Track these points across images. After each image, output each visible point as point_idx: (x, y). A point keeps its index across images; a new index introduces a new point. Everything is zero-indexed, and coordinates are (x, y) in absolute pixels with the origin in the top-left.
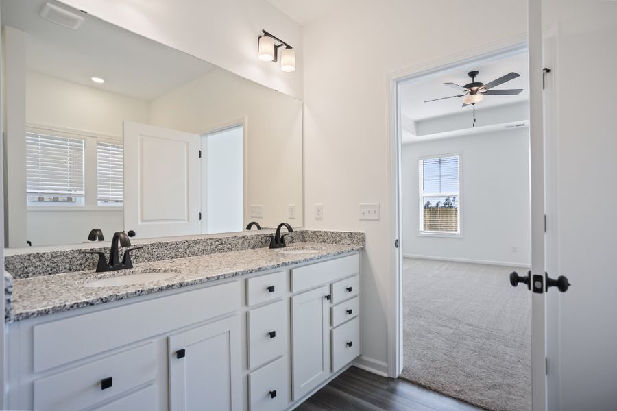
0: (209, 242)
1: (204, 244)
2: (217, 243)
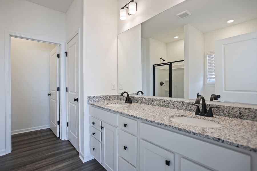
0: (161, 101)
1: (159, 102)
2: (165, 102)
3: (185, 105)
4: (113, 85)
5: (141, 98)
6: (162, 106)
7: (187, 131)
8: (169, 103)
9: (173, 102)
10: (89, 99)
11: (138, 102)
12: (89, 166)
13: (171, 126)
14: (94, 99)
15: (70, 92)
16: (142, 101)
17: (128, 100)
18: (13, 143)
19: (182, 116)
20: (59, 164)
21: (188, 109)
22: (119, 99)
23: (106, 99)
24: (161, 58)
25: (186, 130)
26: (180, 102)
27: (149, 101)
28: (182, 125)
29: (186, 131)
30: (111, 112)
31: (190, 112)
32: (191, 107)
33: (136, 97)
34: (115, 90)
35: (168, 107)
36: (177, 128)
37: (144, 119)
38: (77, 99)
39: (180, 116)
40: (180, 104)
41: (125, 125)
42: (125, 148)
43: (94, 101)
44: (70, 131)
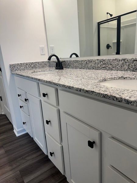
0: (97, 61)
2: (102, 63)
3: (128, 64)
4: (42, 49)
5: (73, 61)
7: (117, 99)
8: (106, 63)
9: (111, 61)
10: (11, 67)
11: (71, 67)
13: (93, 91)
14: (18, 67)
16: (75, 65)
17: (58, 65)
19: (120, 78)
21: (131, 69)
22: (51, 66)
23: (35, 67)
24: (107, 13)
25: (115, 97)
26: (121, 60)
27: (82, 64)
28: (112, 89)
29: (115, 99)
30: (30, 79)
31: (134, 72)
32: (135, 66)
33: (67, 61)
34: (45, 55)
35: (104, 69)
36: (102, 94)
37: (61, 85)
39: (117, 78)
40: (121, 63)
41: (44, 95)
42: (48, 122)
43: (18, 69)
44: (5, 106)
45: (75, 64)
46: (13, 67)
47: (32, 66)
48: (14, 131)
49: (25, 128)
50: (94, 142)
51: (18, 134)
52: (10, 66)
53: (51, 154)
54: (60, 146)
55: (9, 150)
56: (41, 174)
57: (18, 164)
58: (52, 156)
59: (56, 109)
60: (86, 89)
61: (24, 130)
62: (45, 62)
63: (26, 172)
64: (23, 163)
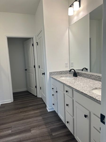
4: (66, 64)
6: (97, 80)
8: (101, 78)
11: (82, 76)
12: (51, 114)
14: (53, 73)
15: (41, 68)
17: (74, 75)
18: (14, 97)
20: (36, 111)
22: (71, 73)
23: (61, 74)
33: (80, 73)
34: (67, 67)
35: (100, 81)
37: (75, 89)
38: (44, 73)
41: (67, 91)
42: (67, 105)
43: (53, 75)
44: (42, 93)
45: (85, 75)
46: (51, 74)
47: (60, 73)
48: (47, 108)
49: (53, 107)
50: (87, 116)
51: (49, 110)
52: (50, 73)
53: (68, 122)
54: (72, 118)
55: (45, 118)
56: (61, 133)
57: (49, 126)
58: (68, 123)
59: (72, 99)
60: (85, 93)
61: (53, 108)
62: (67, 71)
63: (53, 130)
64: (52, 126)
